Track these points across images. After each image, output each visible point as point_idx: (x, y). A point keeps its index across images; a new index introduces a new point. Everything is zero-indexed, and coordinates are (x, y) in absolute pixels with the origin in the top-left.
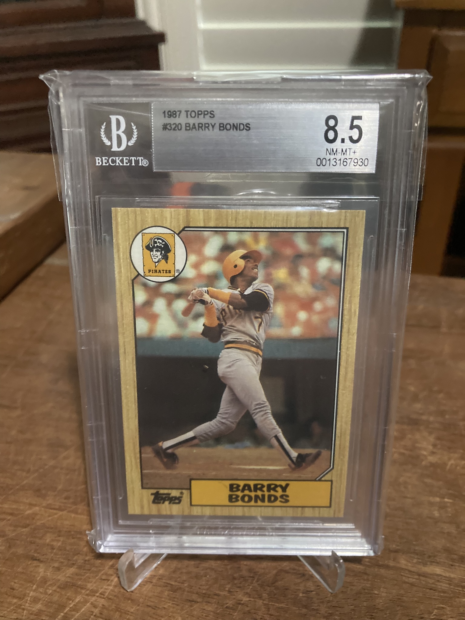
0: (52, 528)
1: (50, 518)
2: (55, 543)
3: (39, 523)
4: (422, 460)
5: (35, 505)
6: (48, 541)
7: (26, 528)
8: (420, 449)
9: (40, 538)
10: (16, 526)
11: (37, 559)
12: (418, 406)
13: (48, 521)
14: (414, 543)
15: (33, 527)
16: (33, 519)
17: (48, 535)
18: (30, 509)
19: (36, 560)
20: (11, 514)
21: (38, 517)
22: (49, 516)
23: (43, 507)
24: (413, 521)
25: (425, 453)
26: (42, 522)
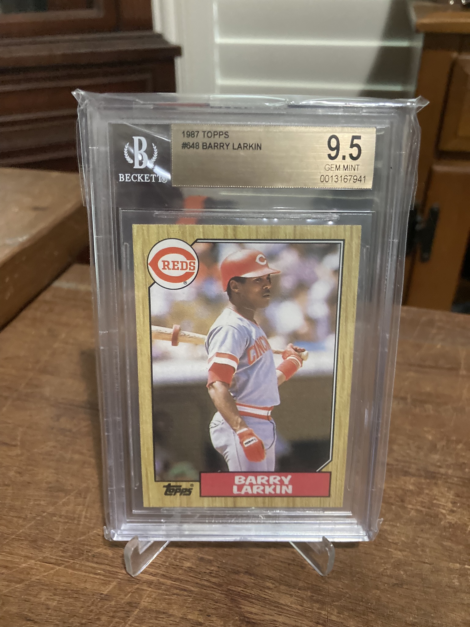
0: (47, 585)
1: (46, 574)
2: (49, 603)
3: (34, 578)
4: (441, 520)
5: (31, 558)
6: (42, 599)
7: (19, 583)
8: (438, 506)
9: (35, 596)
10: (10, 581)
11: (32, 619)
12: (436, 457)
13: (44, 576)
14: (432, 615)
15: (27, 583)
16: (28, 574)
17: (43, 593)
18: (25, 562)
19: (30, 620)
20: (6, 567)
21: (34, 572)
22: (45, 571)
23: (39, 561)
24: (432, 590)
25: (444, 511)
26: (38, 577)
